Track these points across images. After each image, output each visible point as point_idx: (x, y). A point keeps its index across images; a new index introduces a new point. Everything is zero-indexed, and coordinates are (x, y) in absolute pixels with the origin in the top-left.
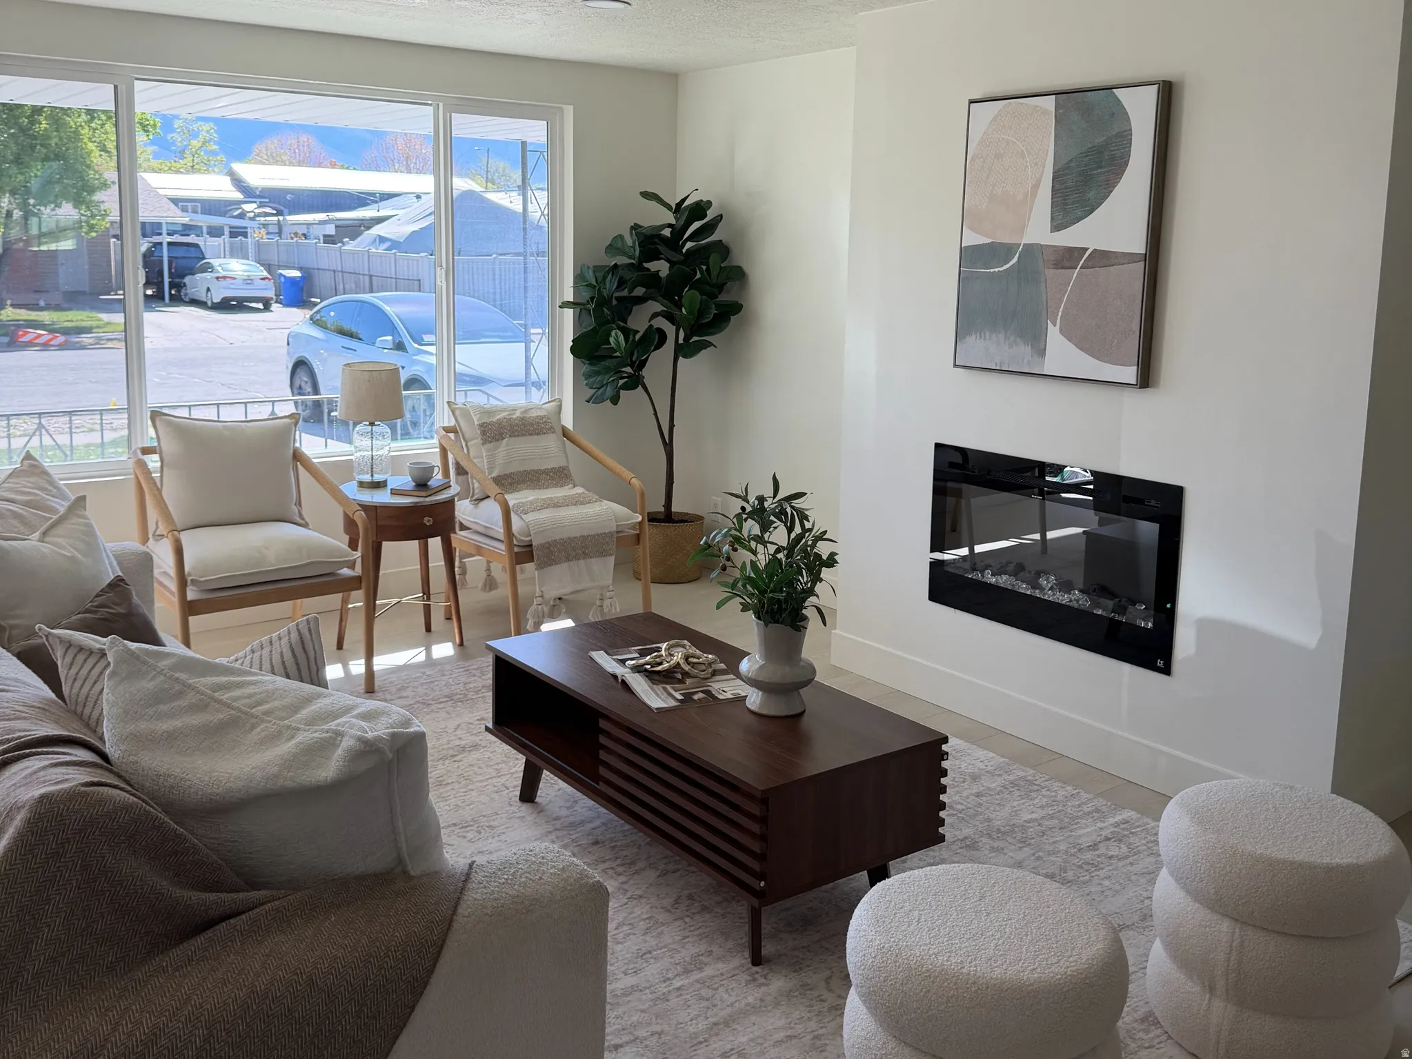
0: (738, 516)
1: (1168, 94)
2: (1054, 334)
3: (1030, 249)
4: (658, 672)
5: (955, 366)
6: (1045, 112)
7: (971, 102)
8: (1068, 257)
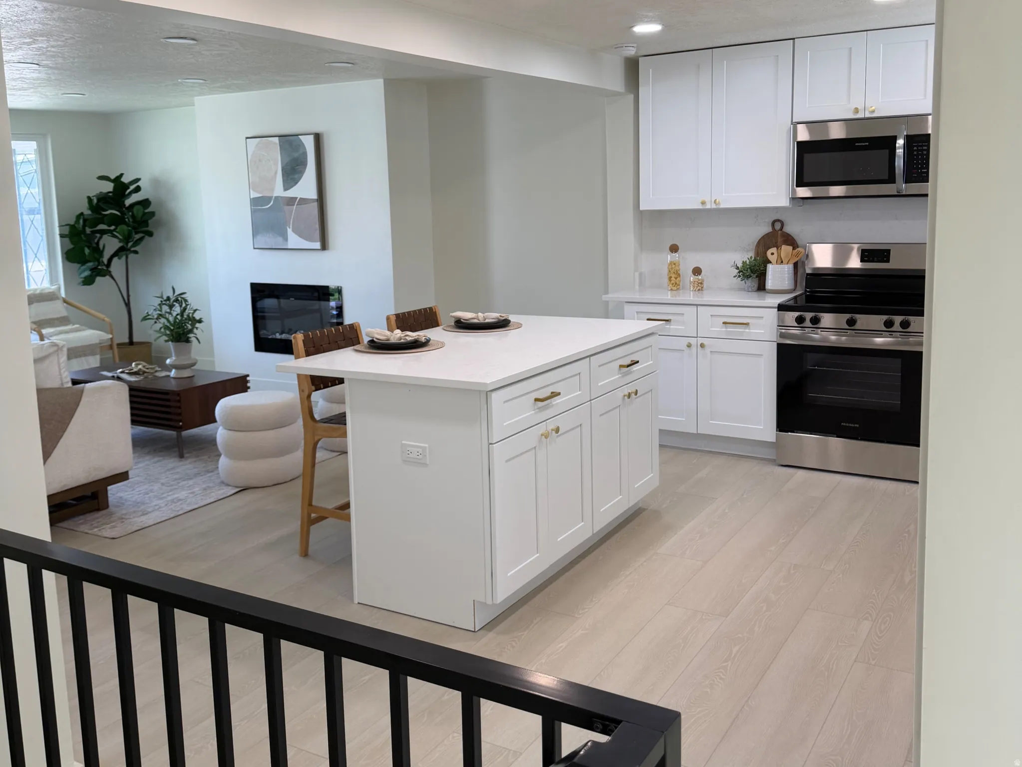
0: (160, 305)
1: (318, 138)
2: (290, 231)
3: (277, 198)
4: (132, 373)
5: (254, 248)
6: (275, 144)
7: (247, 138)
8: (291, 201)
